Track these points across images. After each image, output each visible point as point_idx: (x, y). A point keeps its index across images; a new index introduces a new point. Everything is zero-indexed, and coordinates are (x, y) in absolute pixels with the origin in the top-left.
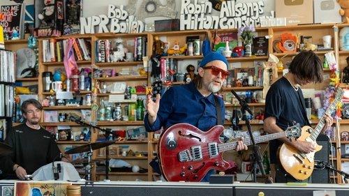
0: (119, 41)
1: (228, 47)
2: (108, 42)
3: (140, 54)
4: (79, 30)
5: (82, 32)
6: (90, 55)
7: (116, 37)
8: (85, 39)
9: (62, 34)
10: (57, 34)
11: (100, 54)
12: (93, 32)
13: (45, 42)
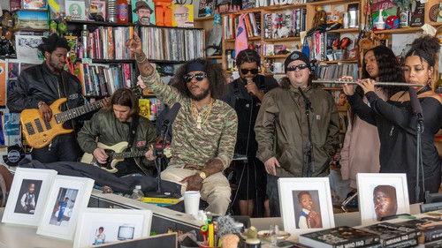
0: (288, 13)
1: (381, 17)
2: (274, 16)
3: (298, 28)
4: (254, 4)
5: (257, 6)
6: (259, 31)
7: (285, 9)
8: (255, 14)
9: (241, 9)
10: (235, 10)
11: (267, 30)
12: (266, 5)
13: (225, 18)
